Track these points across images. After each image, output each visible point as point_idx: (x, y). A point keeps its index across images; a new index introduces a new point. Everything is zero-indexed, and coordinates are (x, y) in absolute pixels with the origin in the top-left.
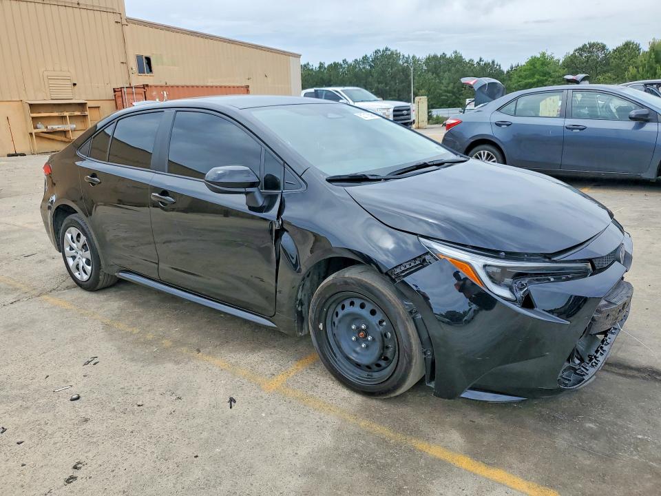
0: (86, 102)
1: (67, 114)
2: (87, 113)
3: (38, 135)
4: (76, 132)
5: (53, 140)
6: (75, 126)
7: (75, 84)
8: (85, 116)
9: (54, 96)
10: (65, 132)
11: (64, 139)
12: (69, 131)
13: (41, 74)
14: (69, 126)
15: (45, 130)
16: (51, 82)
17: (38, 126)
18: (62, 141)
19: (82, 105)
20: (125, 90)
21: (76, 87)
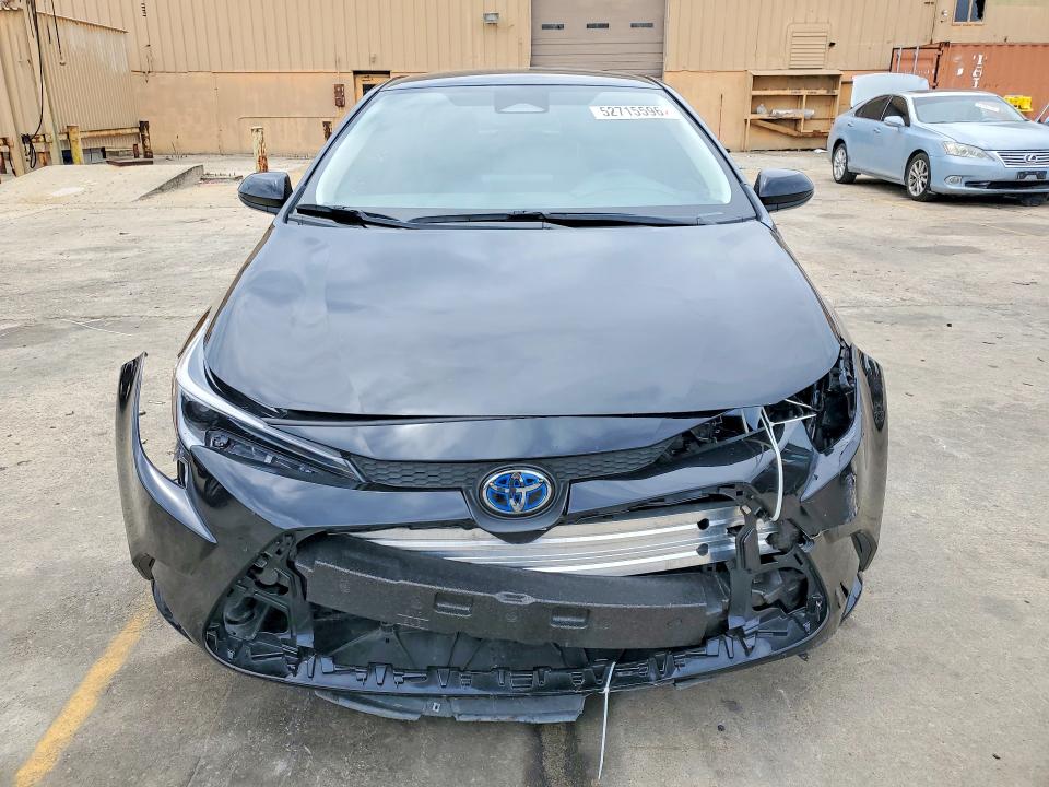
0: (842, 73)
1: (804, 92)
2: (837, 92)
3: (754, 124)
4: (812, 122)
5: (775, 131)
6: (813, 112)
7: (832, 44)
8: (834, 97)
9: (793, 65)
10: (796, 121)
11: (790, 131)
12: (800, 119)
13: (785, 28)
14: (802, 112)
15: (766, 117)
16: (796, 41)
17: (759, 109)
18: (787, 135)
19: (835, 78)
20: (900, 52)
21: (834, 48)
